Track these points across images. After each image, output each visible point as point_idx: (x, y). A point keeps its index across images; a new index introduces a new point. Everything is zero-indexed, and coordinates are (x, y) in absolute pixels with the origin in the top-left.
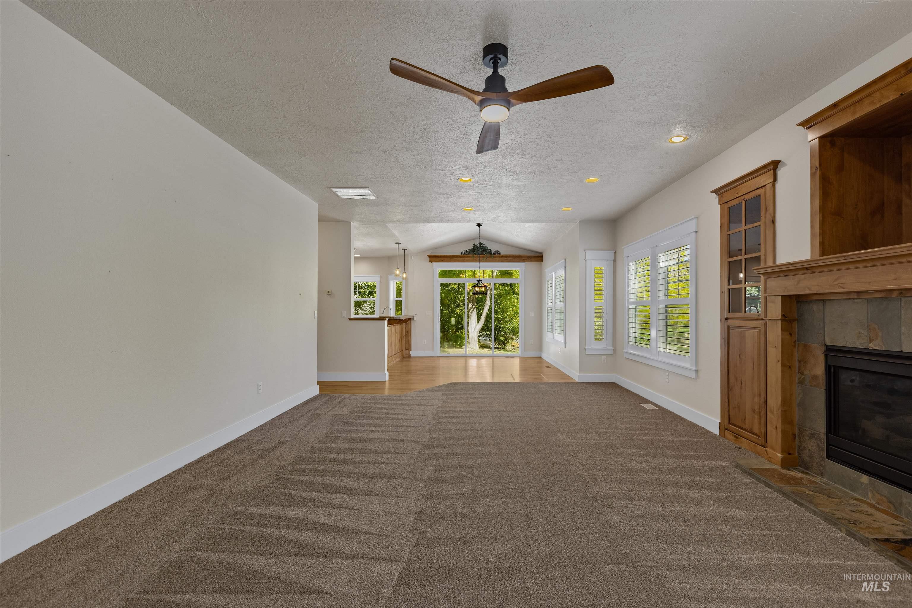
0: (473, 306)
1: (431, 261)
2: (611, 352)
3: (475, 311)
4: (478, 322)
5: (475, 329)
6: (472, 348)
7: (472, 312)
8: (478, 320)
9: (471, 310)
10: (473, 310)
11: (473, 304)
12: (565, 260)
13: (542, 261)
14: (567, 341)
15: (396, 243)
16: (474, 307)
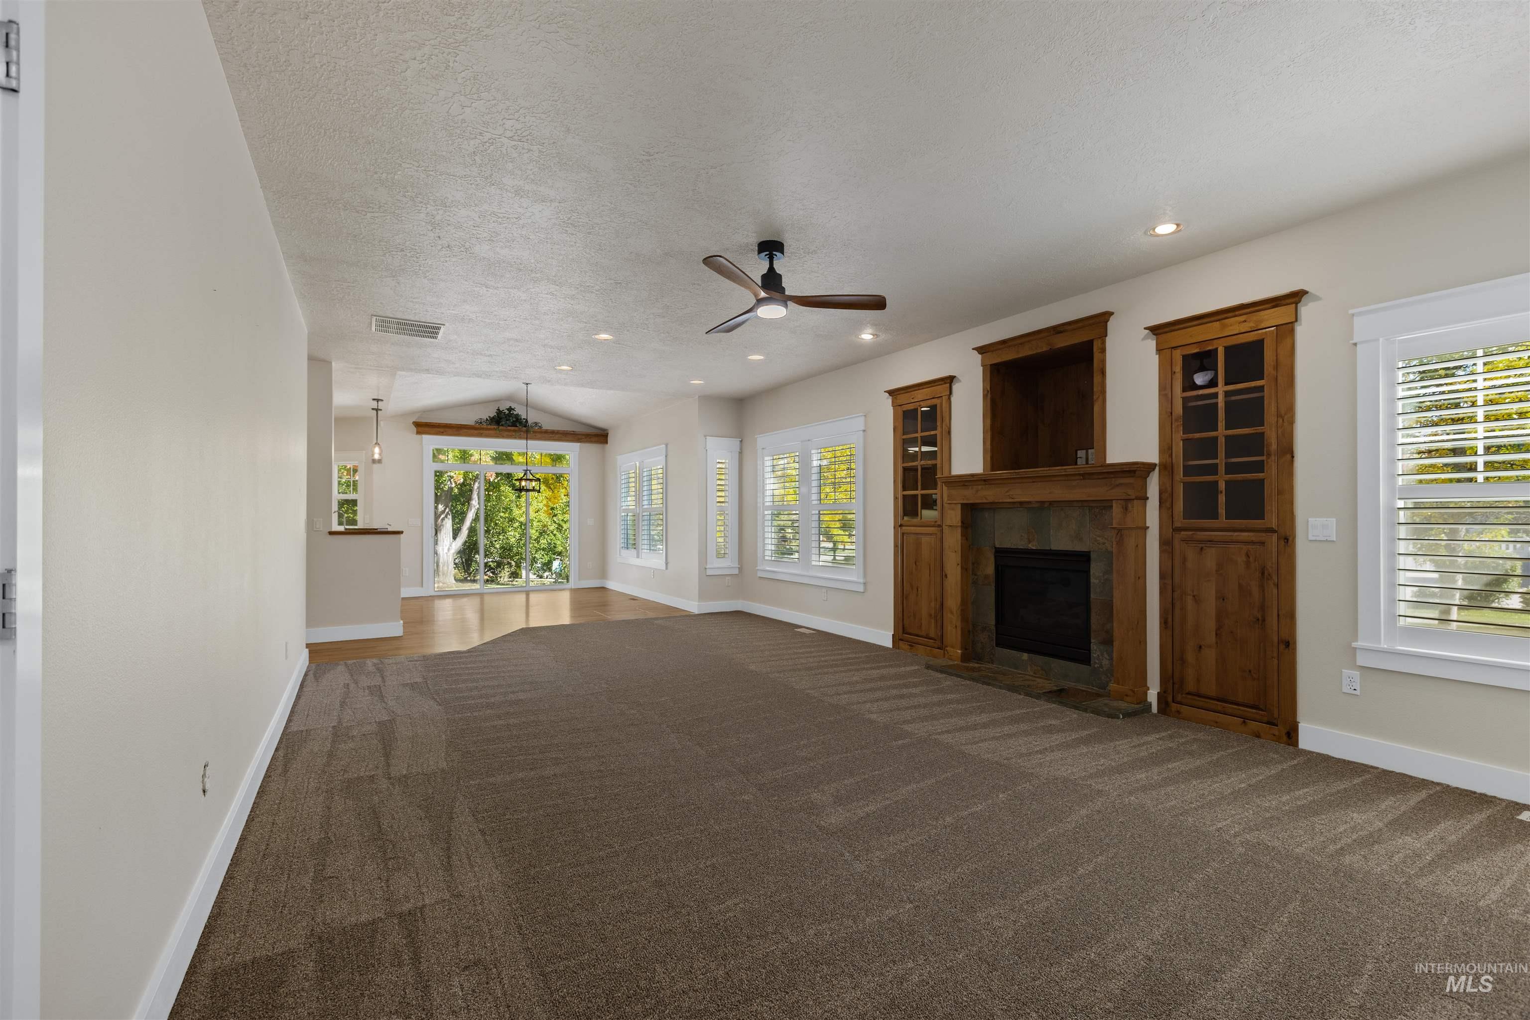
0: (445, 509)
1: (418, 433)
2: (736, 572)
3: (450, 517)
4: (455, 538)
5: (449, 549)
6: (443, 583)
7: (443, 519)
8: (455, 535)
9: (443, 516)
10: (446, 516)
11: (446, 506)
12: (667, 445)
13: (606, 442)
14: (669, 560)
15: (374, 399)
16: (447, 510)
